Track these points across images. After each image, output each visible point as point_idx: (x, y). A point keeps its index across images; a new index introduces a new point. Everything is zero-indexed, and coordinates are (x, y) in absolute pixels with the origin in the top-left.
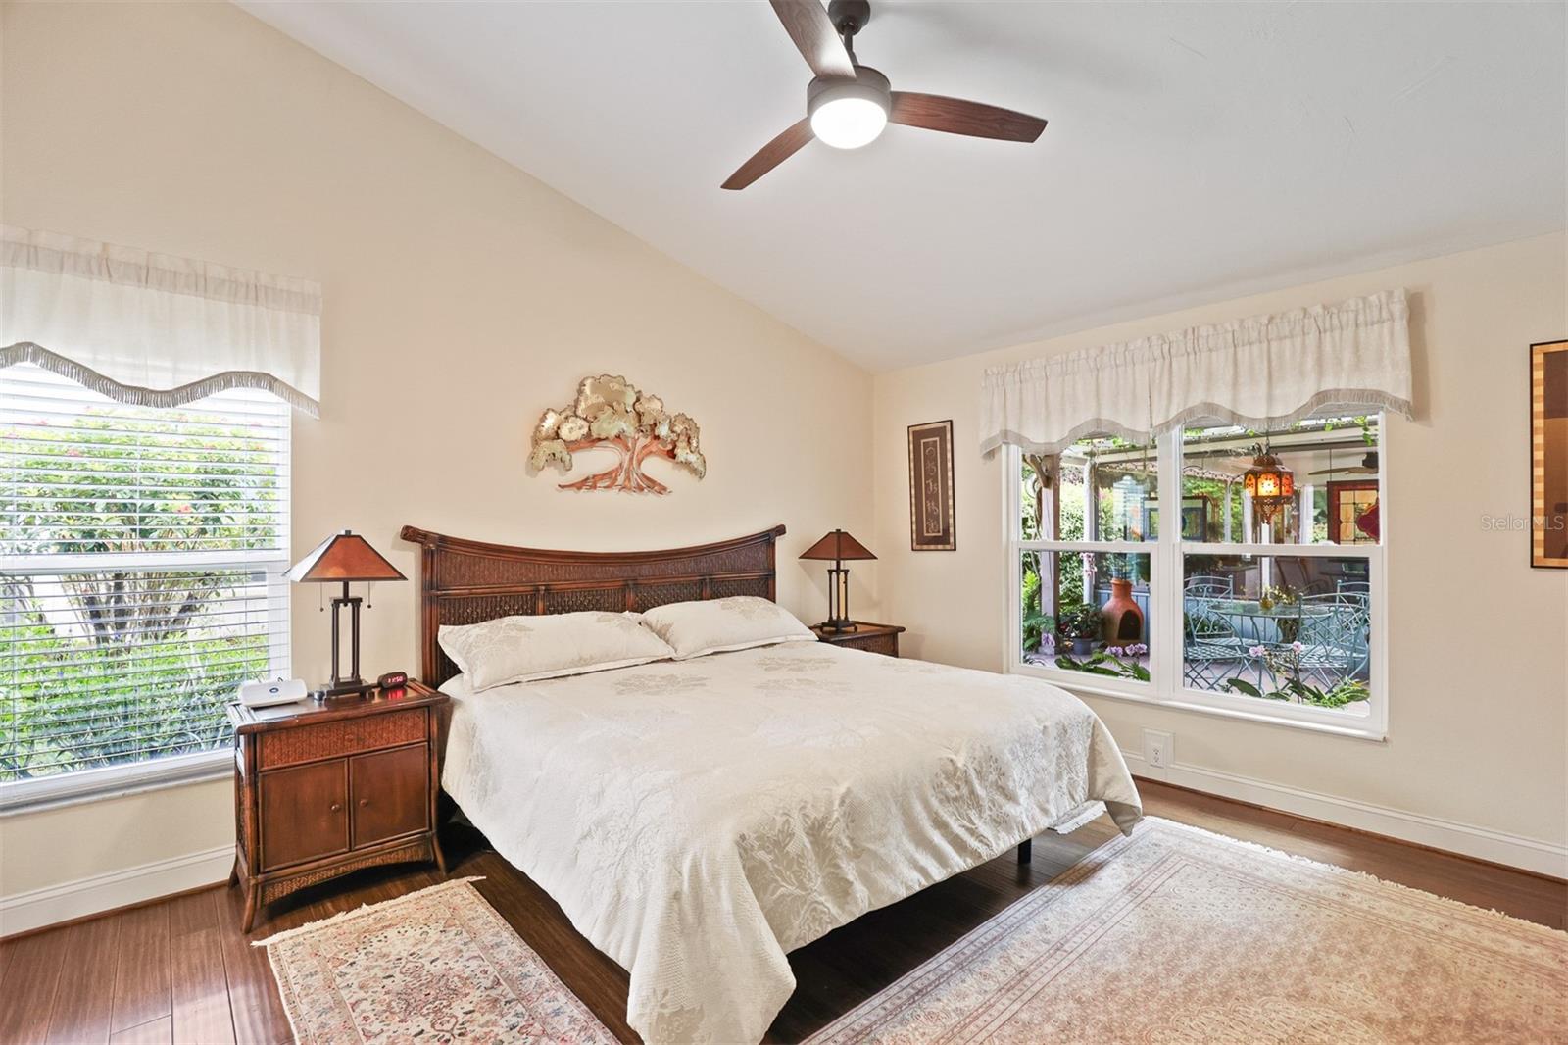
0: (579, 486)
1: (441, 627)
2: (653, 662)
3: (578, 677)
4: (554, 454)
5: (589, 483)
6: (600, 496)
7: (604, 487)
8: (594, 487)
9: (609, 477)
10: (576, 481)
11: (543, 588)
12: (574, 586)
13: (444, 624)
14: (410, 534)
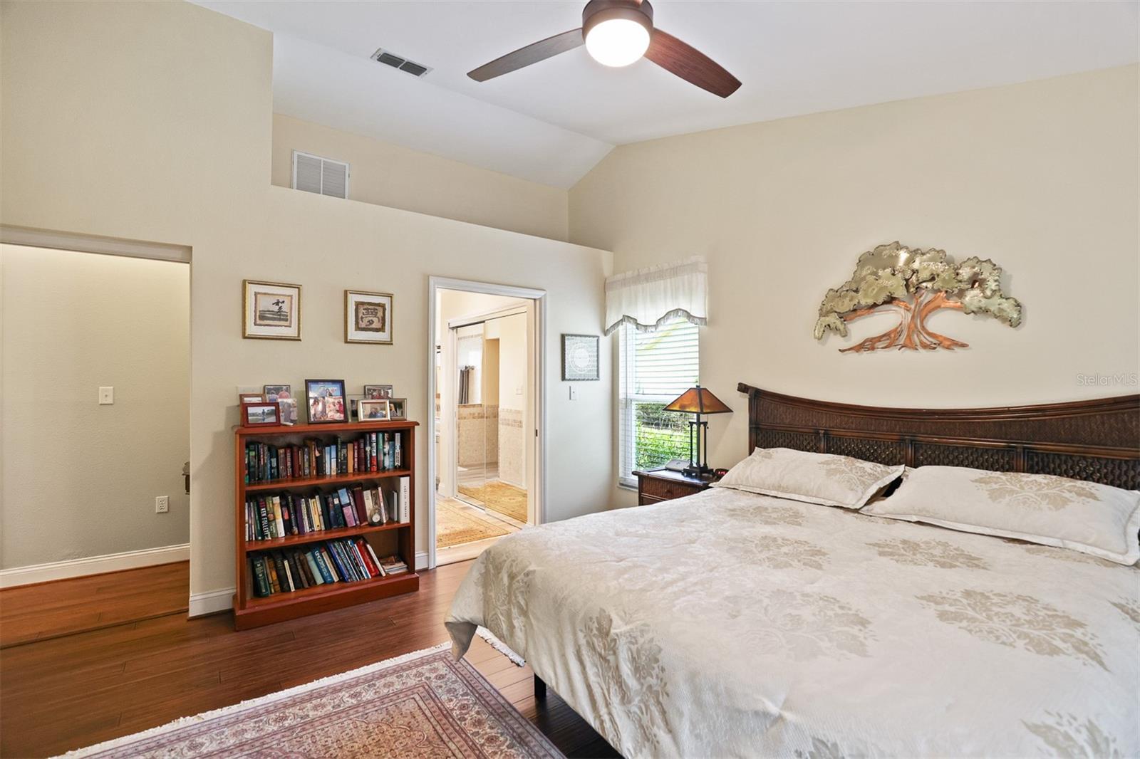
0: (859, 348)
1: (756, 448)
2: (835, 507)
3: (775, 499)
4: (829, 325)
5: (868, 345)
6: (881, 356)
7: (882, 348)
8: (873, 349)
9: (890, 339)
10: (855, 345)
11: (823, 432)
12: (849, 434)
13: (759, 447)
14: (743, 388)
